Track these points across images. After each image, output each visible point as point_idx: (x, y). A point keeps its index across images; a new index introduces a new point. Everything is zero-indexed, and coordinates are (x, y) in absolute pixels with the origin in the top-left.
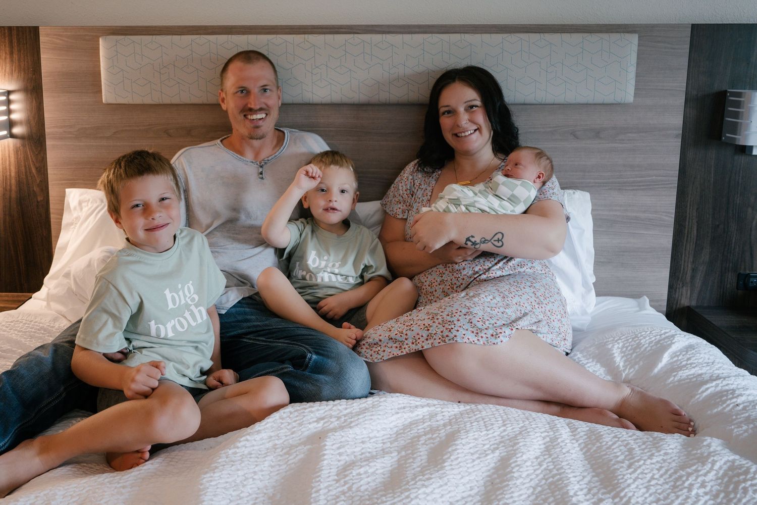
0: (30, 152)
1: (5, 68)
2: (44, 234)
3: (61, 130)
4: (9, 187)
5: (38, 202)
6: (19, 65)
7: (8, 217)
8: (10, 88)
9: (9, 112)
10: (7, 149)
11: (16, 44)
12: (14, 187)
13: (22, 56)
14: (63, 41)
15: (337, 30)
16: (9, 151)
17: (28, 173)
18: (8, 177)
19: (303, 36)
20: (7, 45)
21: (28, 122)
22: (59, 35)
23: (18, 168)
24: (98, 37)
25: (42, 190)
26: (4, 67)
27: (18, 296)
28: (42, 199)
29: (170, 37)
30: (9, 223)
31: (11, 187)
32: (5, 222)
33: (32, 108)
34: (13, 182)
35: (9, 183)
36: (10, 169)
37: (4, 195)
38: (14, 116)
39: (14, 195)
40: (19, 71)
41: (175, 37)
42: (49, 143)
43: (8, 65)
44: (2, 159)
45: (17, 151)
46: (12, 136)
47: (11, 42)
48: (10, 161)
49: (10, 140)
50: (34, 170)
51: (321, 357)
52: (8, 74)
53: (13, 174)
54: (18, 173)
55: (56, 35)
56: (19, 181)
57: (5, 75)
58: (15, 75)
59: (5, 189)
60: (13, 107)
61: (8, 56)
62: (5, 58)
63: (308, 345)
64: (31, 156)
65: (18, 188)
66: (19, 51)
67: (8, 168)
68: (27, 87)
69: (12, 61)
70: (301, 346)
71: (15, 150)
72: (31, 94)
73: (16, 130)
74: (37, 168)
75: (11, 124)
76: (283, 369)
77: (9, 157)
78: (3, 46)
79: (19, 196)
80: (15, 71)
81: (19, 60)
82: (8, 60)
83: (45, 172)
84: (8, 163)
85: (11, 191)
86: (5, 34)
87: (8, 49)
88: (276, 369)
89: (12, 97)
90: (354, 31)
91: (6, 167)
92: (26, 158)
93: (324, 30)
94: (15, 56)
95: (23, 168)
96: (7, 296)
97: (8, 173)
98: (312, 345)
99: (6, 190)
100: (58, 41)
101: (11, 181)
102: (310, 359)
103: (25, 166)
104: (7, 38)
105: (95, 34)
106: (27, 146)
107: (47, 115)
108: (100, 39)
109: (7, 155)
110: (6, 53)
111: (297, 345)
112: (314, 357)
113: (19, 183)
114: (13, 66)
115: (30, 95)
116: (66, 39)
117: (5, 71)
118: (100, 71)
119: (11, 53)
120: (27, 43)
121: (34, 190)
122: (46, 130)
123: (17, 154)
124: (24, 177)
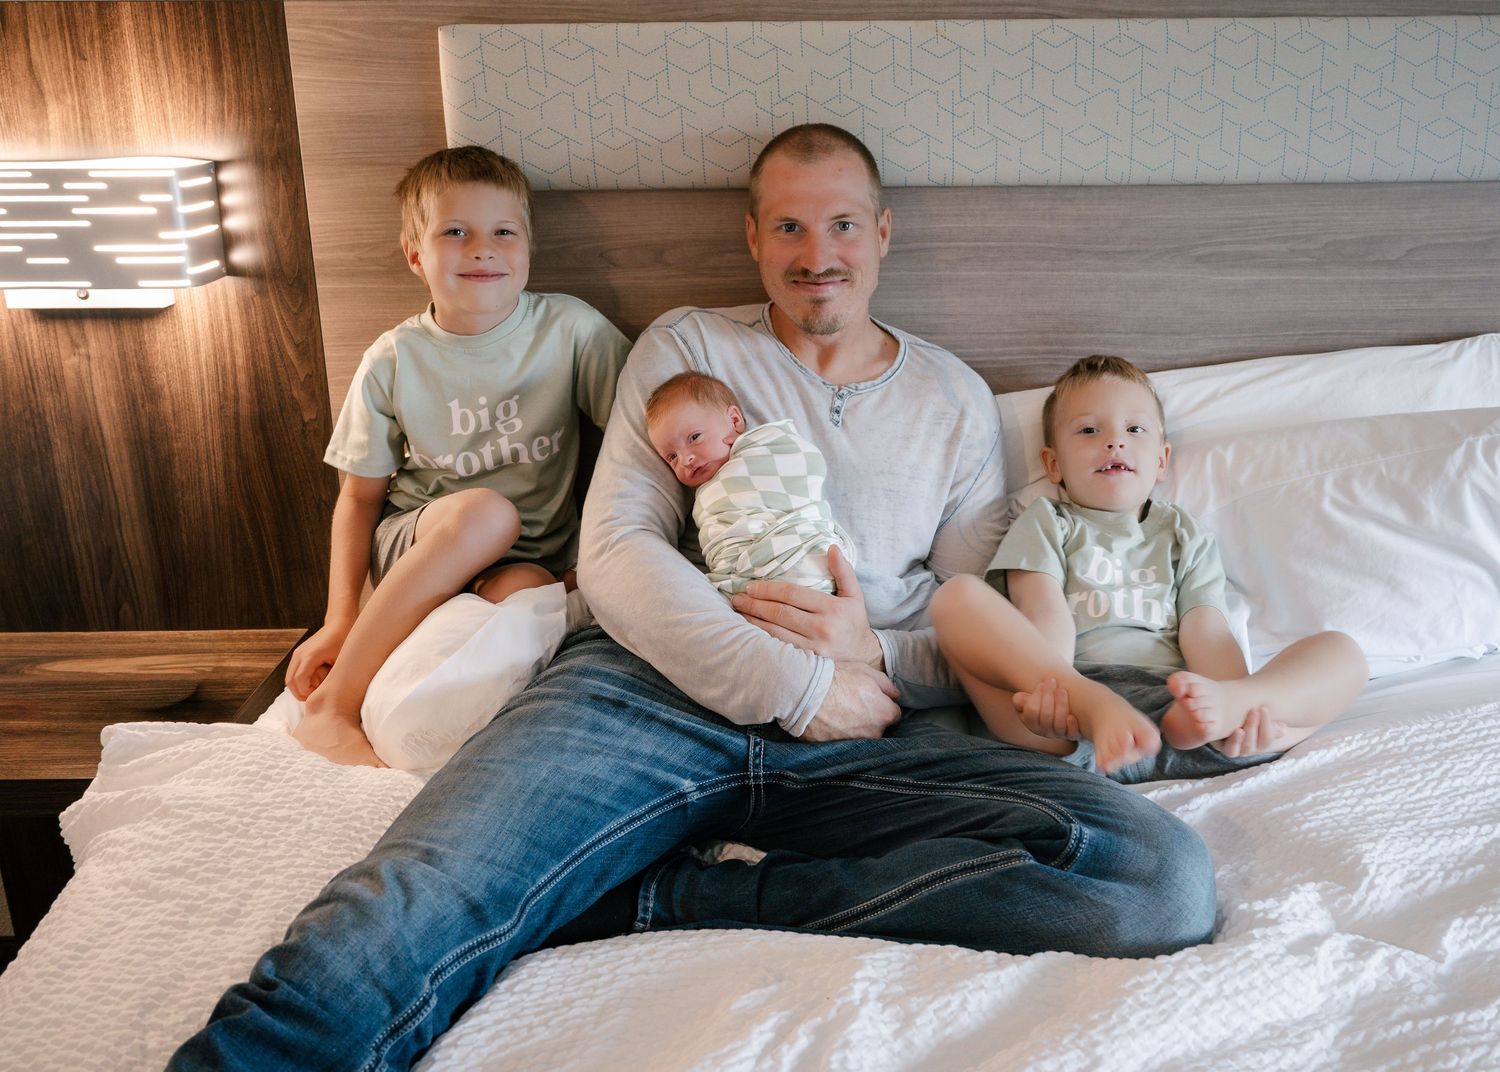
0: (278, 309)
1: (205, 105)
2: (324, 497)
3: (352, 255)
4: (233, 392)
5: (304, 424)
6: (240, 101)
7: (234, 462)
8: (220, 152)
9: (221, 213)
10: (221, 303)
11: (227, 46)
12: (244, 392)
13: (245, 76)
14: (346, 36)
15: (1010, 9)
16: (227, 305)
17: (278, 357)
18: (229, 367)
19: (932, 23)
20: (206, 49)
21: (269, 235)
22: (335, 23)
23: (252, 347)
24: (435, 28)
25: (313, 395)
26: (201, 103)
27: (270, 638)
28: (314, 417)
29: (611, 27)
30: (238, 475)
31: (236, 389)
32: (227, 472)
33: (278, 204)
34: (242, 378)
35: (231, 383)
36: (232, 349)
37: (221, 408)
38: (233, 223)
39: (245, 409)
40: (240, 113)
41: (623, 27)
42: (323, 286)
43: (211, 100)
44: (212, 325)
45: (246, 307)
46: (232, 270)
47: (215, 42)
48: (230, 330)
49: (229, 280)
50: (290, 351)
51: (1101, 832)
52: (214, 122)
53: (240, 361)
54: (253, 358)
55: (326, 22)
56: (256, 377)
57: (205, 122)
58: (231, 122)
59: (223, 396)
60: (228, 199)
61: (210, 77)
62: (203, 82)
63: (1050, 798)
64: (282, 318)
65: (255, 393)
66: (237, 63)
67: (226, 345)
68: (262, 153)
69: (220, 87)
70: (1032, 800)
71: (242, 304)
72: (273, 169)
73: (241, 256)
74: (298, 346)
75: (225, 243)
76: (1009, 859)
77: (228, 319)
78: (196, 50)
79: (257, 410)
80: (229, 111)
81: (239, 87)
82: (210, 86)
83: (319, 355)
84: (225, 334)
85: (237, 399)
86: (197, 19)
87: (207, 59)
88: (987, 858)
89: (226, 176)
90: (1050, 11)
91: (221, 344)
92: (269, 325)
93: (981, 10)
94: (228, 76)
95: (264, 346)
96: (246, 639)
97: (228, 360)
98: (1063, 798)
99: (226, 398)
100: (333, 38)
101: (236, 377)
102: (1080, 840)
103: (269, 341)
104: (204, 31)
105: (425, 20)
106: (271, 294)
107: (314, 219)
108: (440, 33)
109: (223, 315)
110: (204, 69)
111: (1019, 797)
112: (1088, 832)
113: (257, 380)
114: (223, 100)
115: (269, 172)
116: (353, 34)
117: (204, 113)
118: (442, 111)
119: (218, 69)
120: (254, 44)
121: (293, 397)
122: (316, 256)
123: (247, 314)
124: (268, 366)
